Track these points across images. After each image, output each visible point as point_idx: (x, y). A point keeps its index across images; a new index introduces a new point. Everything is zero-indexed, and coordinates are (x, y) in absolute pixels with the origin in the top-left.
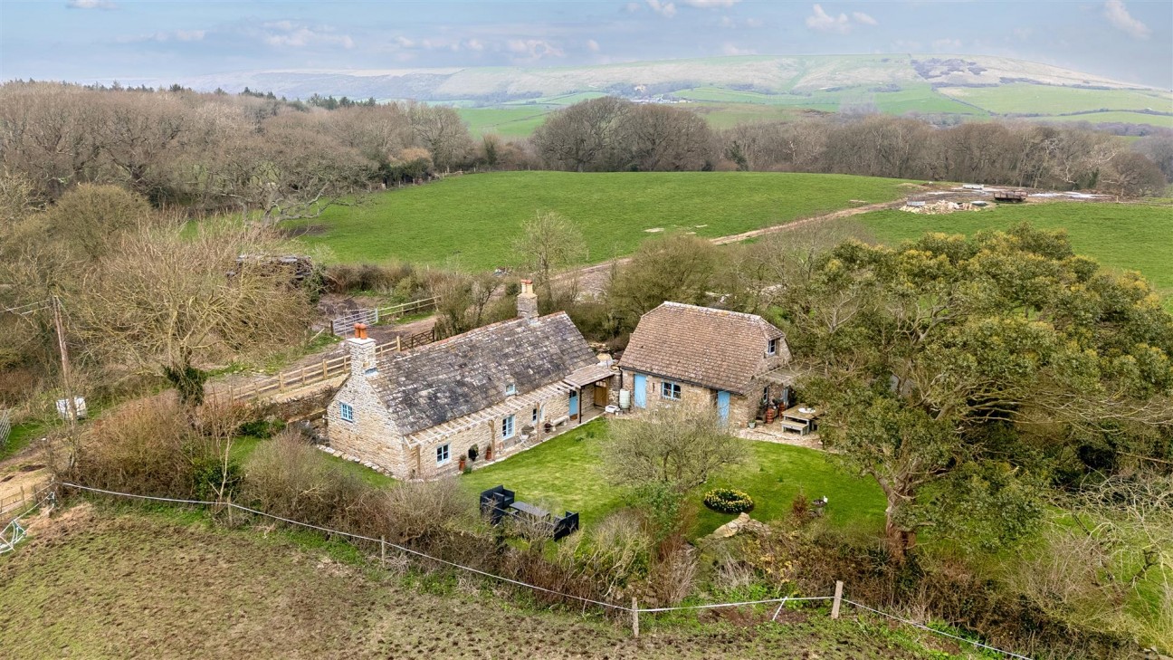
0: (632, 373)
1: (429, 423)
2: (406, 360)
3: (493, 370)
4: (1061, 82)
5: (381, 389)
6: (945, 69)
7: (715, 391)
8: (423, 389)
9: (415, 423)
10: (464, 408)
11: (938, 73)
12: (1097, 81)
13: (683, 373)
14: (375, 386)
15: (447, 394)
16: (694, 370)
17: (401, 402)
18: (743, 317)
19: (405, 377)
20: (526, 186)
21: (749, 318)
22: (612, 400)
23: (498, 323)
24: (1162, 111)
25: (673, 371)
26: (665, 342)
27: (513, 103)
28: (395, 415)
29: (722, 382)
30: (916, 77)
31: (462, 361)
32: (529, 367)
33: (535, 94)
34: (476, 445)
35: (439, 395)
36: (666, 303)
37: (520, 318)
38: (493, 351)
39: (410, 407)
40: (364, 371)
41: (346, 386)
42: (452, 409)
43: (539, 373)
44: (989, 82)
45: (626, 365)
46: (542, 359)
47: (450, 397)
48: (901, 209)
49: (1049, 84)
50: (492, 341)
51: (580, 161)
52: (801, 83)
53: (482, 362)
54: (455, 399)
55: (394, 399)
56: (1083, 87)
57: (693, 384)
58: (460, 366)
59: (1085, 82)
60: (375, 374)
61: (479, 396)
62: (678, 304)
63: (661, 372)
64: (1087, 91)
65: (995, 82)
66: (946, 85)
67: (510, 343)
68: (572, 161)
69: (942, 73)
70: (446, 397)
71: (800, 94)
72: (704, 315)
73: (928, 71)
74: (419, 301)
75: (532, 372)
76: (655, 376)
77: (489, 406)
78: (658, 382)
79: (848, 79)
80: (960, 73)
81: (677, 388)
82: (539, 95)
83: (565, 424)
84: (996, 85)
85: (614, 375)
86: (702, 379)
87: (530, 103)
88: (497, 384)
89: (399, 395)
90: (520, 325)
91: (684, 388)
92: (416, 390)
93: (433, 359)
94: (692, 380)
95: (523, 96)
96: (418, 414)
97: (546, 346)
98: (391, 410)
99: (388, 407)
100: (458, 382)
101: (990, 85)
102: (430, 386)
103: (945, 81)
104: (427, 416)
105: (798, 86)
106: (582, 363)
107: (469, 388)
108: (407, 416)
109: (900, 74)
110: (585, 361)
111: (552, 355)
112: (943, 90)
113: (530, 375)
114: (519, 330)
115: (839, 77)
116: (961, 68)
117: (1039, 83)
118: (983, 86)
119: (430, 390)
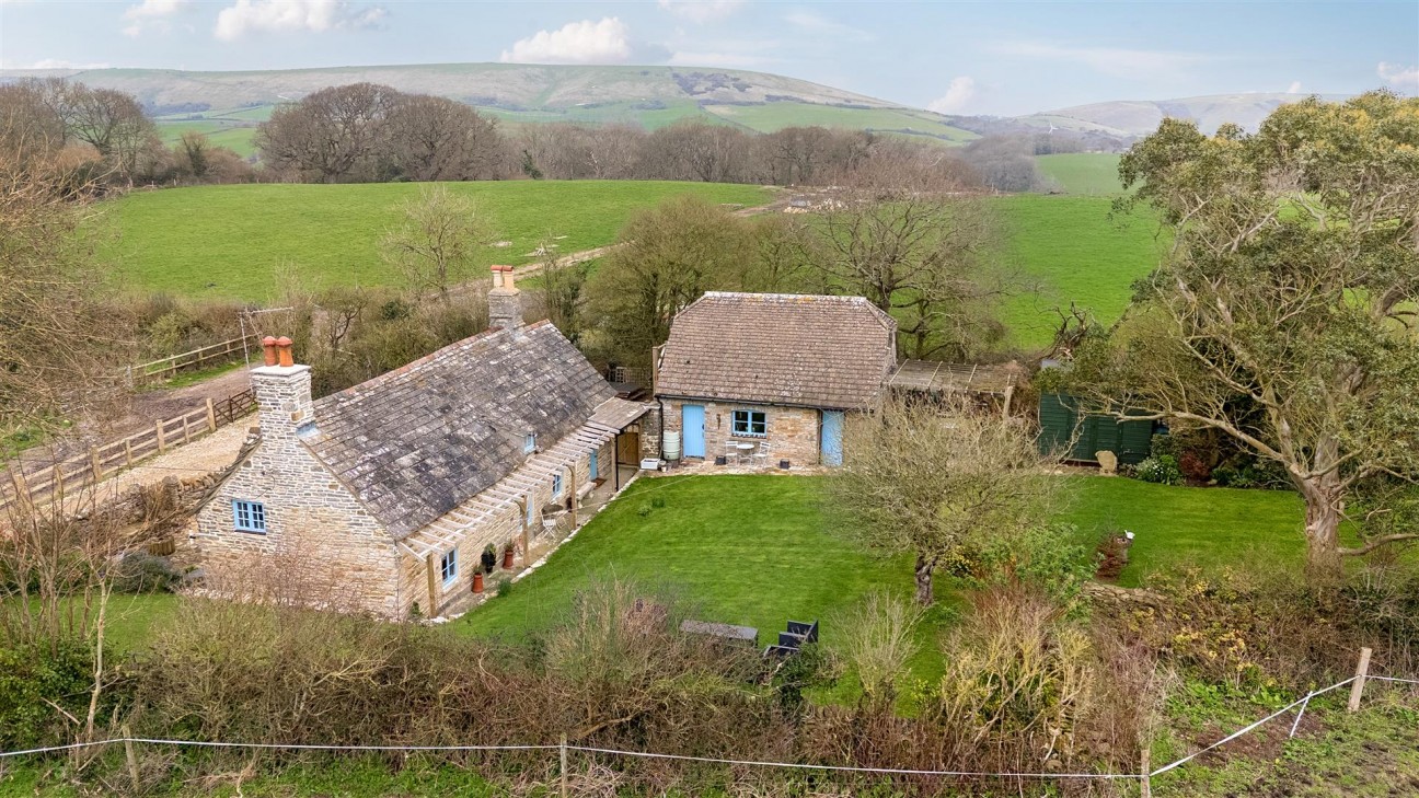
0: (678, 403)
1: (433, 513)
2: (356, 406)
3: (494, 414)
4: (824, 101)
5: (333, 460)
6: (710, 84)
7: (820, 412)
8: (401, 454)
9: (410, 515)
10: (473, 480)
11: (703, 89)
12: (858, 101)
13: (769, 392)
14: (322, 455)
15: (441, 460)
16: (786, 385)
17: (376, 481)
18: (839, 301)
19: (367, 434)
20: (271, 200)
21: (848, 301)
22: (647, 450)
23: (472, 338)
24: (920, 131)
25: (750, 391)
26: (724, 351)
27: (168, 117)
28: (373, 505)
29: (835, 398)
30: (680, 93)
31: (442, 402)
32: (538, 406)
33: (198, 106)
34: (491, 545)
35: (428, 461)
36: (708, 294)
37: (499, 329)
38: (481, 384)
39: (391, 487)
40: (293, 430)
41: (248, 464)
42: (457, 484)
43: (554, 415)
44: (755, 100)
45: (670, 392)
46: (550, 393)
47: (447, 464)
48: (786, 211)
49: (813, 103)
50: (474, 369)
51: (331, 172)
52: (553, 98)
53: (472, 402)
54: (454, 464)
55: (362, 475)
56: (846, 106)
57: (786, 406)
58: (442, 410)
59: (846, 101)
60: (313, 434)
61: (488, 459)
62: (729, 294)
63: (731, 396)
64: (849, 110)
65: (760, 100)
66: (713, 103)
67: (500, 368)
68: (319, 172)
69: (706, 89)
70: (441, 465)
71: (553, 111)
72: (774, 305)
73: (692, 86)
74: (200, 350)
75: (545, 414)
76: (720, 402)
77: (507, 474)
78: (726, 412)
79: (607, 94)
80: (726, 89)
81: (759, 417)
82: (206, 107)
83: (591, 496)
84: (762, 104)
85: (650, 410)
86: (803, 398)
87: (193, 118)
88: (507, 436)
89: (367, 467)
90: (502, 341)
91: (772, 418)
92: (390, 457)
93: (397, 402)
94: (787, 400)
95: (181, 109)
96: (410, 500)
97: (547, 372)
98: (364, 497)
99: (358, 490)
100: (449, 436)
101: (757, 103)
102: (409, 447)
103: (712, 99)
104: (424, 500)
105: (552, 100)
106: (598, 397)
107: (468, 446)
108: (393, 505)
109: (663, 89)
110: (600, 393)
111: (560, 387)
112: (709, 108)
113: (544, 420)
114: (504, 348)
115: (596, 91)
116: (726, 84)
117: (804, 102)
118: (750, 104)
119: (413, 455)
